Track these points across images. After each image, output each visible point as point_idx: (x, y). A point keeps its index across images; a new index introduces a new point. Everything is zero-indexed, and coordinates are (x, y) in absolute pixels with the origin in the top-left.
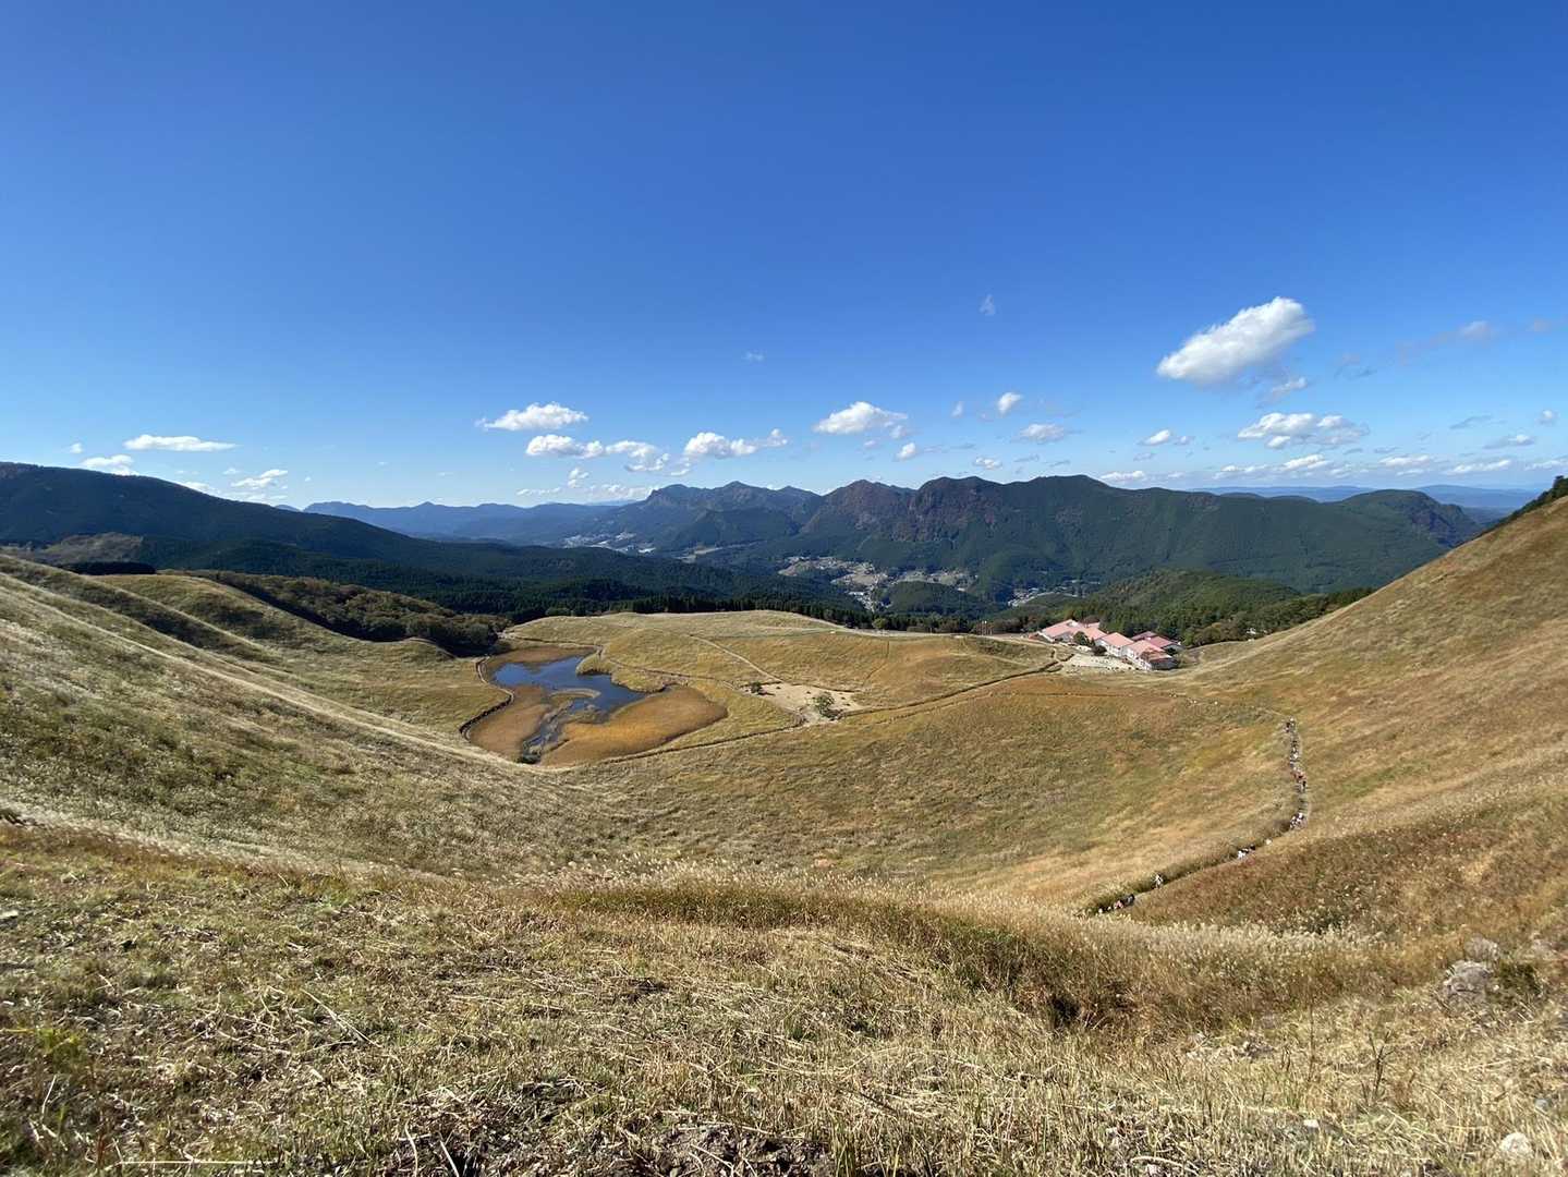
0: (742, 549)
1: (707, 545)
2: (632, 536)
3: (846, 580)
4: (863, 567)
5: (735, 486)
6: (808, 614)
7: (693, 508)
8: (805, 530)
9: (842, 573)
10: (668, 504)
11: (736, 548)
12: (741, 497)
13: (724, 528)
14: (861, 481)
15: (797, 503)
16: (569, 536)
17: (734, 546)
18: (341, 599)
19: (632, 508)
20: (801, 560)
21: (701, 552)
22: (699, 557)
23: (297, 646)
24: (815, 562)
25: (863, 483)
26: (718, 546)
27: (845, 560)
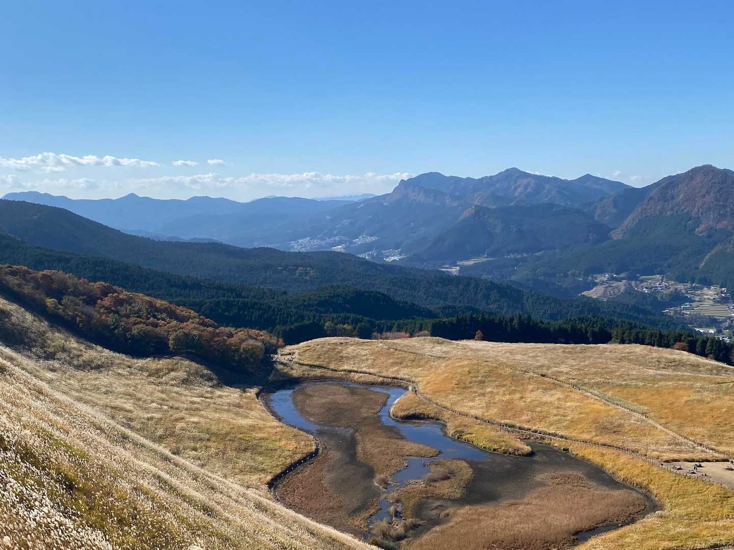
0: (524, 260)
1: (477, 254)
2: (373, 239)
3: (687, 311)
4: (710, 293)
5: (512, 175)
6: (703, 354)
7: (455, 204)
8: (617, 235)
9: (678, 299)
10: (421, 197)
11: (515, 259)
12: (519, 190)
13: (498, 231)
14: (704, 167)
15: (602, 199)
16: (295, 239)
17: (512, 256)
18: (91, 300)
19: (373, 204)
20: (612, 279)
21: (466, 263)
22: (463, 269)
23: (50, 356)
24: (633, 283)
25: (708, 170)
26: (489, 256)
27: (681, 280)
